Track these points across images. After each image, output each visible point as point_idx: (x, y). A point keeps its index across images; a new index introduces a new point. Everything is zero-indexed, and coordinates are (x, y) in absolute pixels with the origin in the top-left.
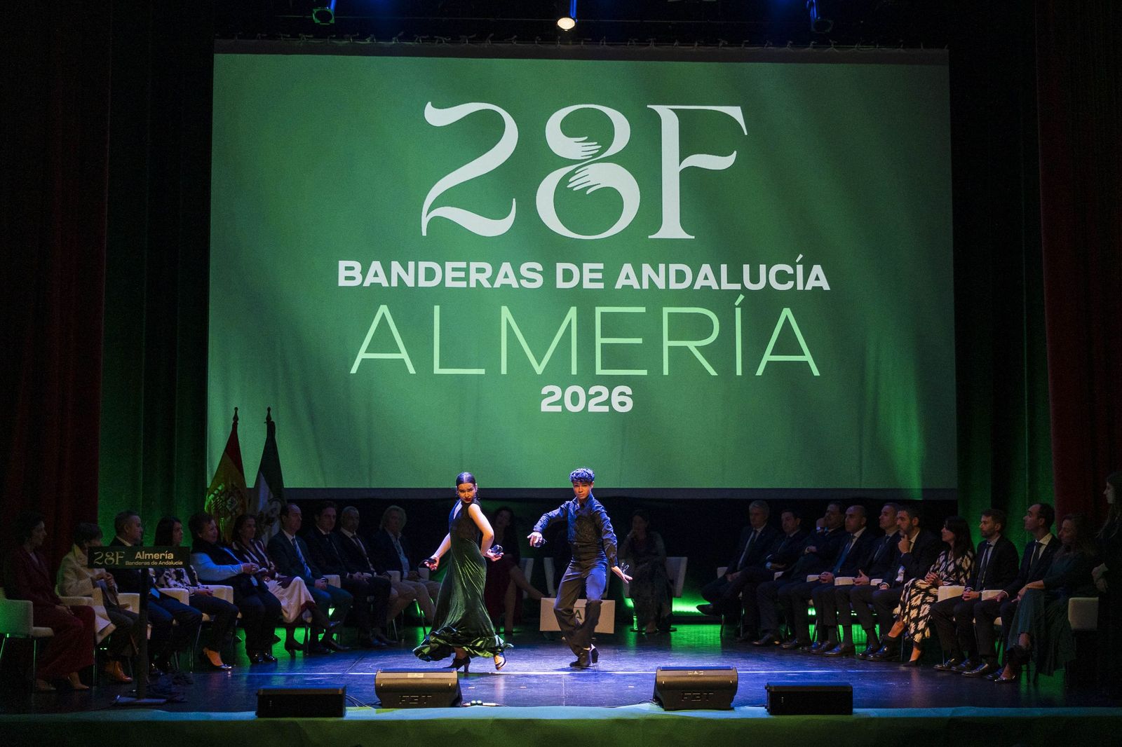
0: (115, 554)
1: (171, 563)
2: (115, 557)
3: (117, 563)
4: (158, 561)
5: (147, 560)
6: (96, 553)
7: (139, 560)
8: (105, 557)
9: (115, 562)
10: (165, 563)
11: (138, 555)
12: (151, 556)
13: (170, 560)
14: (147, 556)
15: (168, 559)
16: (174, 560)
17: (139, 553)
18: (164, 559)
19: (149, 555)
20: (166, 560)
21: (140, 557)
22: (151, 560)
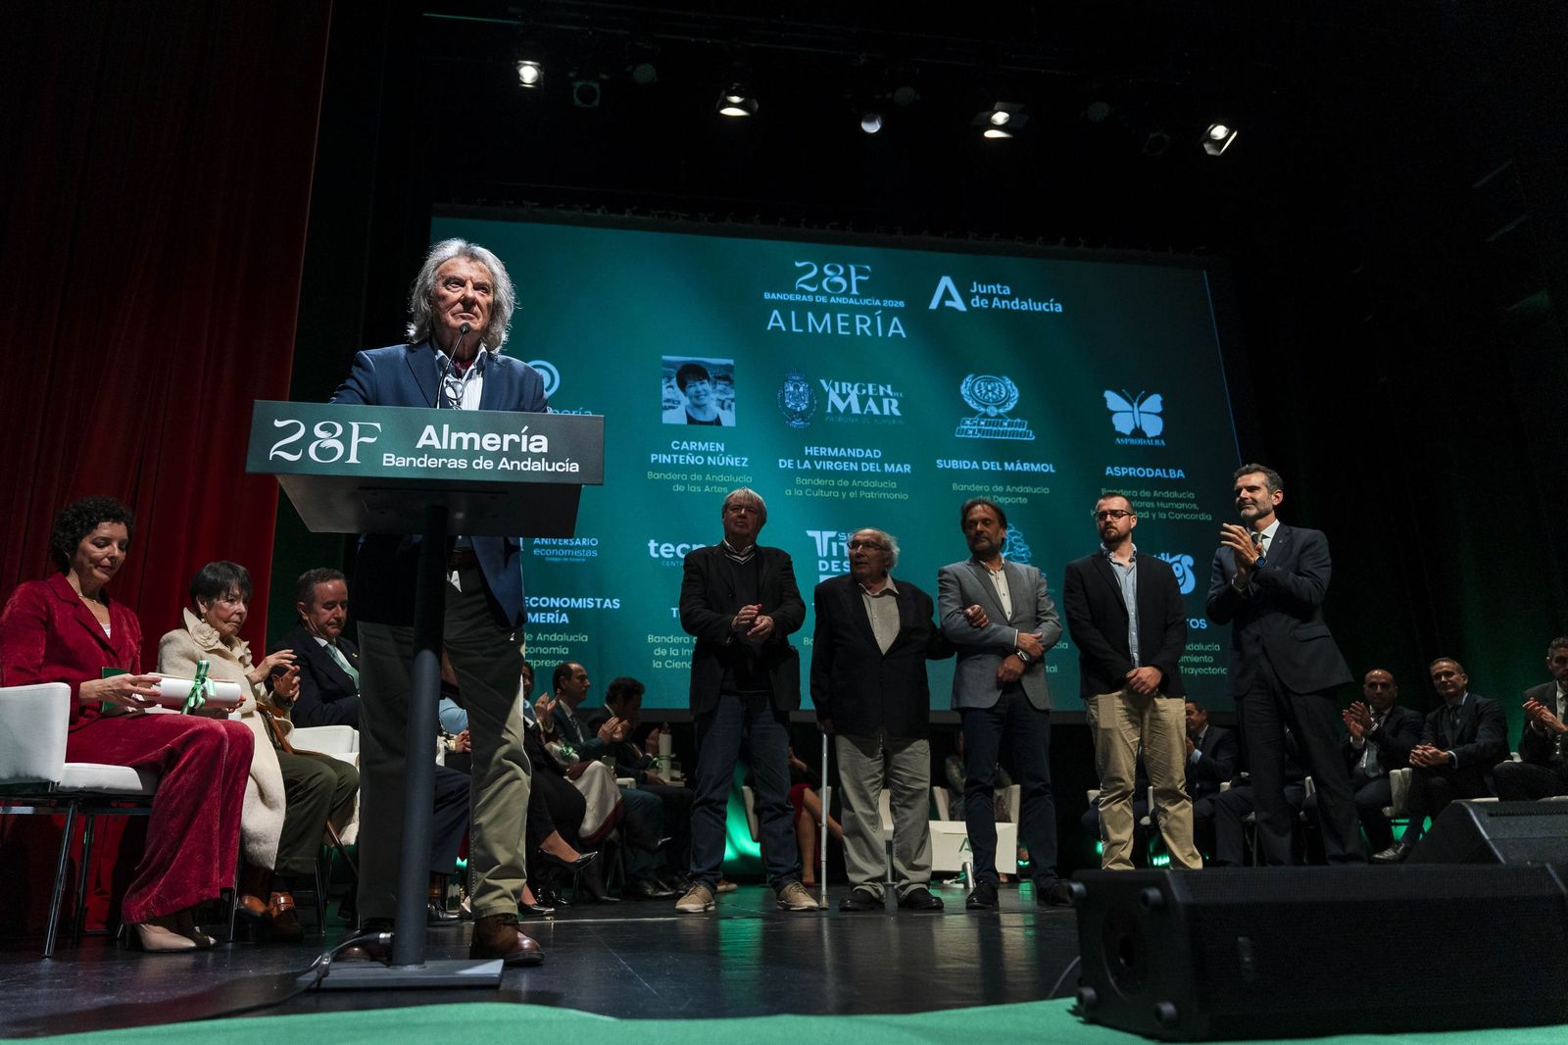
0: (348, 431)
1: (541, 466)
2: (345, 439)
3: (353, 459)
4: (497, 456)
5: (458, 453)
6: (278, 424)
7: (429, 450)
8: (310, 437)
9: (347, 455)
10: (520, 466)
11: (428, 436)
12: (471, 441)
13: (537, 457)
14: (459, 441)
15: (529, 453)
16: (550, 457)
17: (430, 429)
18: (515, 452)
19: (466, 437)
20: (523, 457)
21: (435, 442)
22: (472, 454)
